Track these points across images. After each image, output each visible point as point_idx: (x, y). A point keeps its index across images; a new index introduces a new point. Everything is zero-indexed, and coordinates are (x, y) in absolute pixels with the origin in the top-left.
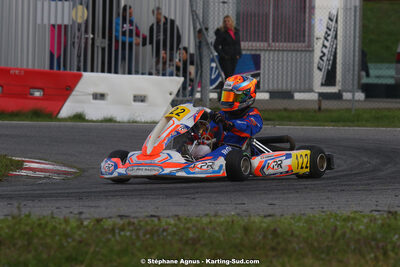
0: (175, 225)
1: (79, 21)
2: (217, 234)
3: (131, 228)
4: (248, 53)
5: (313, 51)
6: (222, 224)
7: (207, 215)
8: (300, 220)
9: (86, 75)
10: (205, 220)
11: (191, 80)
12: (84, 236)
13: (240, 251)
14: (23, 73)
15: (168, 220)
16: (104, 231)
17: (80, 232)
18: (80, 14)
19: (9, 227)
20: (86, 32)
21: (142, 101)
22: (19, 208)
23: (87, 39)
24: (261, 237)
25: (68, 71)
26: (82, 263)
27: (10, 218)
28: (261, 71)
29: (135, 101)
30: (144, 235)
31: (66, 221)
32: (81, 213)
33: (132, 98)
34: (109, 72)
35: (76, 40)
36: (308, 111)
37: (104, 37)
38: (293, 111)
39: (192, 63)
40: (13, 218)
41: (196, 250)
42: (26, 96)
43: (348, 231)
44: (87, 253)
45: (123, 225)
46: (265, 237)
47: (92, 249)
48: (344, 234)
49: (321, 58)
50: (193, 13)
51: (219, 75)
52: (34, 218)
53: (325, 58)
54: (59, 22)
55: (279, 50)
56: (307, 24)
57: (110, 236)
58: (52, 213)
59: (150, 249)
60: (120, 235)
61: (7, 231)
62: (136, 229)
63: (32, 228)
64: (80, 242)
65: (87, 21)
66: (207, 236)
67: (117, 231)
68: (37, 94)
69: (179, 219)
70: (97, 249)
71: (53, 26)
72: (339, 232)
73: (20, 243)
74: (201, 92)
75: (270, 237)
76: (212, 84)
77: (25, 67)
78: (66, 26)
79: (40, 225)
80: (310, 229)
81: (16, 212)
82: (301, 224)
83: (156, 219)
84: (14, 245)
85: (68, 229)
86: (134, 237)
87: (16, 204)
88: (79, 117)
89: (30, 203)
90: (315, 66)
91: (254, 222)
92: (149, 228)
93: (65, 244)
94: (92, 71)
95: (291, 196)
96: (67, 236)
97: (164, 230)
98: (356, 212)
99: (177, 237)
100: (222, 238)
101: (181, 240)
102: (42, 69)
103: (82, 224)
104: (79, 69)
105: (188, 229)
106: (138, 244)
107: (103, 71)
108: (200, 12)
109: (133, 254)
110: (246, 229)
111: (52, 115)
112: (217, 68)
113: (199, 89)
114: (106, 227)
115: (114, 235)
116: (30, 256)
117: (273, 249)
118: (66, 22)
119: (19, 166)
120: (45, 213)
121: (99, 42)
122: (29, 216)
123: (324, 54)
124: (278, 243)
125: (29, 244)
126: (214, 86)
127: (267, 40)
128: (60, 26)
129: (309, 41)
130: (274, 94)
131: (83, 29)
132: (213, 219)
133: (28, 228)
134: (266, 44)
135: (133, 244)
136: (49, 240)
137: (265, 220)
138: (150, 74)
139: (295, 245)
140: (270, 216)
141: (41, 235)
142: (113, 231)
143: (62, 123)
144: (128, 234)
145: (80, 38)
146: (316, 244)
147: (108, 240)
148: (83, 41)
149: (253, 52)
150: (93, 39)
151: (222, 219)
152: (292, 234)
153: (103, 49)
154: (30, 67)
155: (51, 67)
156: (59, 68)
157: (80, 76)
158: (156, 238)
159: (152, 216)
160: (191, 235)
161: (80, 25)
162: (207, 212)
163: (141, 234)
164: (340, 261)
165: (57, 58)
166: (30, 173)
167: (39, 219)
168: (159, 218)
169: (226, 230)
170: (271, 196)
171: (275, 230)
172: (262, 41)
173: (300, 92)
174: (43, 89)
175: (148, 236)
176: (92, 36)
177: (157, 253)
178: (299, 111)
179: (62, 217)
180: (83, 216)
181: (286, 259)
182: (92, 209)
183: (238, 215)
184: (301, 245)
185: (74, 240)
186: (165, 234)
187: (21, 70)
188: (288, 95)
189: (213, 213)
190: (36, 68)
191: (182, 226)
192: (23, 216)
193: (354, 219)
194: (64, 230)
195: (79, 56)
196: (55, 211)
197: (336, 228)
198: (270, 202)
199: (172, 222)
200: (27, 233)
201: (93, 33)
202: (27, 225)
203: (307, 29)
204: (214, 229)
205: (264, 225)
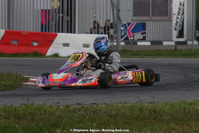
0: (105, 108)
1: (56, 7)
2: (126, 112)
3: (84, 110)
4: (140, 22)
5: (172, 20)
6: (128, 107)
7: (121, 103)
8: (167, 104)
9: (59, 34)
10: (120, 105)
11: (112, 36)
12: (60, 114)
13: (138, 120)
14: (28, 34)
15: (102, 105)
16: (70, 111)
17: (58, 112)
18: (56, 4)
19: (23, 110)
20: (59, 13)
21: (88, 47)
22: (28, 101)
23: (59, 16)
24: (148, 113)
25: (50, 32)
26: (59, 127)
27: (23, 105)
28: (146, 31)
29: (83, 47)
30: (90, 113)
31: (51, 107)
32: (58, 103)
33: (82, 46)
34: (71, 32)
35: (54, 17)
36: (170, 50)
37: (68, 15)
38: (162, 51)
39: (112, 28)
40: (25, 105)
41: (116, 120)
42: (30, 45)
43: (191, 109)
44: (62, 122)
45: (80, 108)
46: (150, 113)
47: (64, 120)
48: (190, 111)
49: (176, 24)
50: (112, 3)
51: (125, 34)
52: (35, 105)
53: (178, 24)
54: (45, 8)
55: (155, 21)
56: (169, 8)
57: (73, 114)
58: (44, 103)
59: (93, 120)
60: (78, 113)
61: (22, 112)
62: (86, 110)
63: (34, 110)
64: (58, 117)
65: (59, 7)
66: (121, 113)
67: (77, 111)
68: (35, 44)
69: (107, 105)
70: (67, 120)
71: (42, 10)
72: (187, 110)
73: (28, 118)
74: (116, 42)
75: (153, 113)
76: (122, 38)
77: (29, 31)
78: (49, 10)
79: (38, 109)
80: (173, 109)
81: (26, 102)
82: (168, 107)
83: (95, 105)
84: (26, 119)
85: (52, 110)
86: (85, 114)
87: (26, 99)
88: (56, 55)
89: (33, 98)
90: (173, 28)
91: (145, 106)
92: (92, 109)
93: (51, 118)
94: (62, 32)
95: (162, 93)
96: (51, 114)
97: (100, 110)
98: (195, 100)
99: (106, 114)
100: (129, 114)
101: (108, 115)
102: (38, 32)
103: (59, 108)
104: (56, 32)
105: (112, 110)
106: (87, 117)
107: (68, 32)
108: (115, 2)
109: (85, 123)
110: (141, 110)
111: (43, 55)
112: (124, 30)
113: (116, 41)
114: (71, 109)
115: (75, 113)
116: (34, 124)
117: (154, 119)
118: (49, 8)
119: (27, 80)
120: (41, 103)
121: (65, 18)
122: (33, 104)
123: (178, 22)
124: (157, 116)
125: (33, 118)
126: (123, 39)
127: (149, 16)
128: (46, 10)
129: (170, 15)
130: (153, 43)
131: (57, 11)
132: (124, 104)
133: (32, 110)
134: (148, 18)
135: (85, 118)
136: (43, 116)
137: (150, 105)
138: (91, 33)
139: (165, 117)
140: (152, 103)
141: (39, 114)
142: (74, 111)
143: (48, 58)
144: (82, 113)
145: (56, 16)
146: (176, 116)
147: (72, 116)
148: (57, 17)
149: (142, 22)
150: (62, 17)
151: (129, 105)
152: (164, 112)
153: (68, 21)
154: (32, 31)
155: (42, 31)
156: (46, 31)
157: (57, 35)
158: (96, 115)
159: (94, 104)
160: (113, 113)
161: (56, 10)
162: (121, 101)
163: (88, 113)
164: (188, 125)
165: (45, 26)
166: (33, 83)
167: (38, 106)
168: (97, 105)
169: (131, 110)
170: (152, 93)
171: (155, 110)
172: (146, 16)
173: (166, 41)
174: (38, 42)
175: (92, 114)
176: (62, 15)
177: (96, 122)
178: (165, 51)
179: (49, 105)
180: (59, 104)
181: (161, 124)
182: (64, 101)
183: (137, 102)
184: (168, 117)
185: (55, 116)
186: (100, 112)
187: (26, 32)
188: (160, 43)
189: (124, 102)
190: (34, 31)
191: (109, 108)
192: (30, 105)
193: (194, 104)
194: (50, 111)
195: (55, 25)
196: (46, 102)
197: (186, 108)
198: (152, 96)
199: (104, 106)
200: (32, 113)
201: (62, 13)
202: (32, 109)
203: (169, 10)
204: (125, 109)
205: (150, 107)
